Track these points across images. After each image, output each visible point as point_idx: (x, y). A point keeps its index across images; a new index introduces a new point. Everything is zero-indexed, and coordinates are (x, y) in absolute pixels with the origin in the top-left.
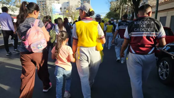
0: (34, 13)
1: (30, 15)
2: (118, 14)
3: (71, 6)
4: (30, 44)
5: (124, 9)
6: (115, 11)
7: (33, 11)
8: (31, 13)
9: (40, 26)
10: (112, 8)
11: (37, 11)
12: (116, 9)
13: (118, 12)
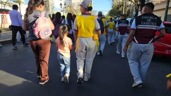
0: (40, 6)
1: (37, 8)
2: (121, 11)
3: (73, 3)
4: (39, 31)
5: (127, 6)
6: (118, 8)
7: (39, 5)
8: (38, 6)
9: (46, 17)
10: (114, 6)
11: (43, 5)
12: (118, 6)
13: (120, 9)
